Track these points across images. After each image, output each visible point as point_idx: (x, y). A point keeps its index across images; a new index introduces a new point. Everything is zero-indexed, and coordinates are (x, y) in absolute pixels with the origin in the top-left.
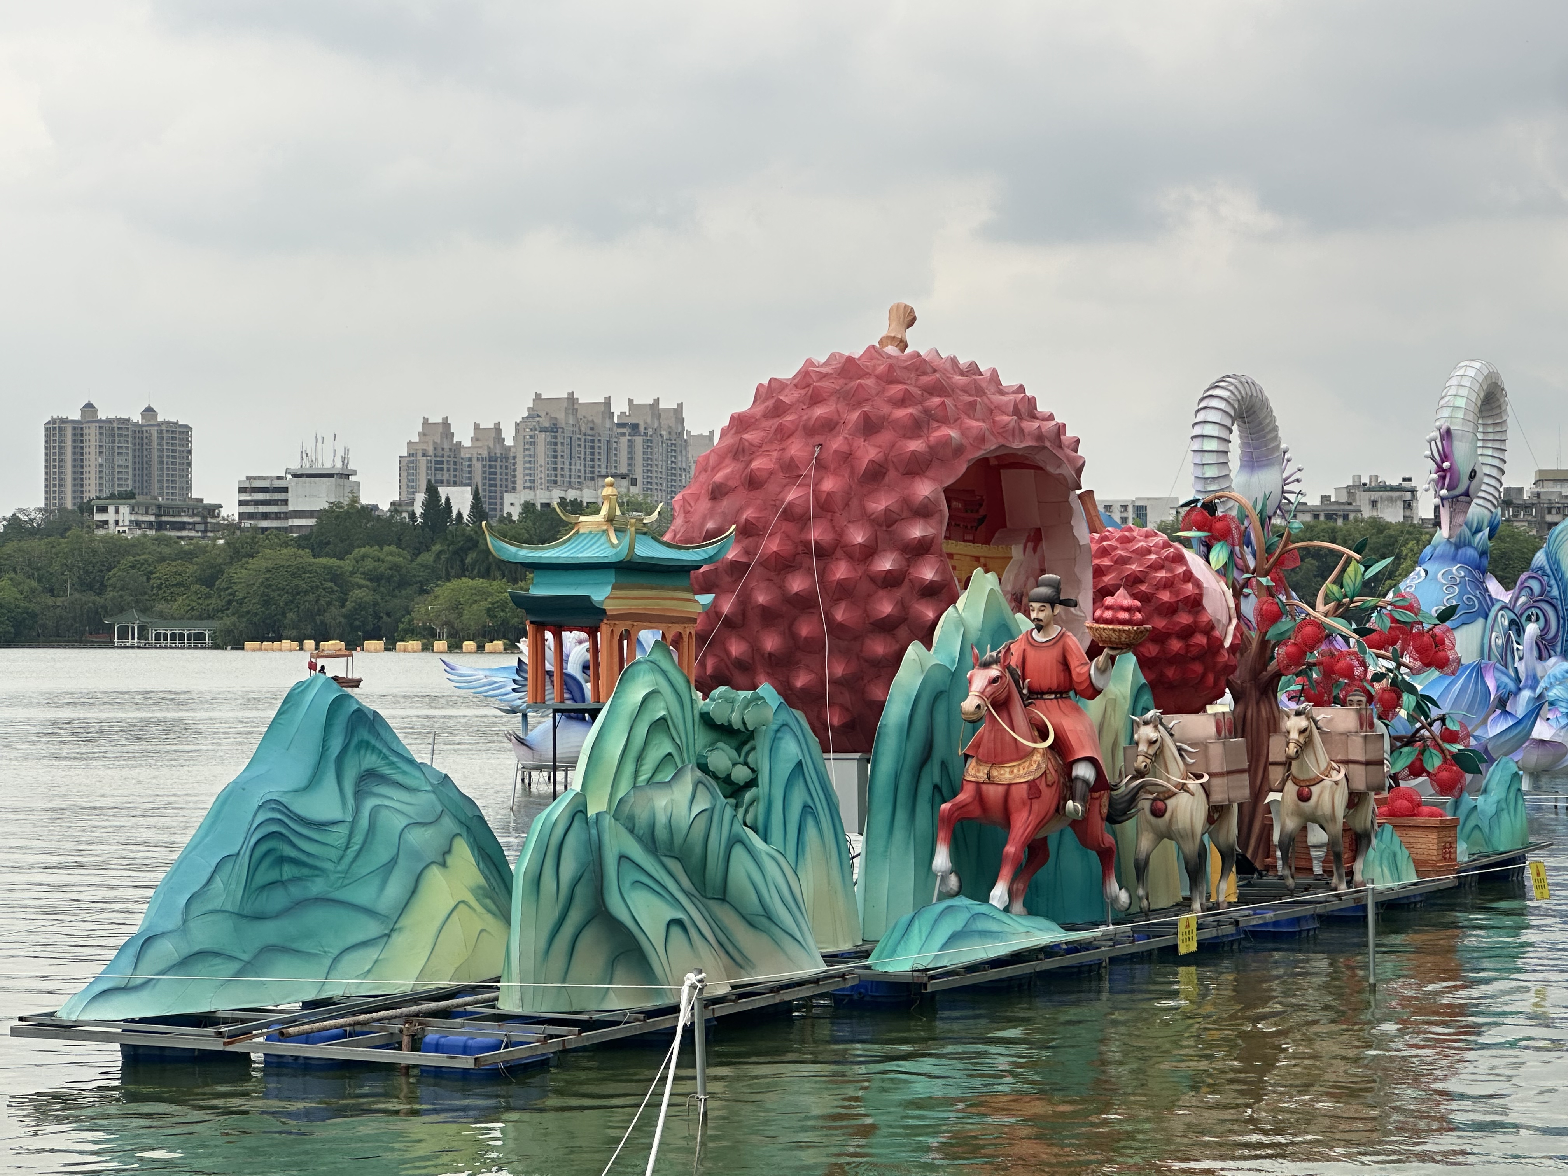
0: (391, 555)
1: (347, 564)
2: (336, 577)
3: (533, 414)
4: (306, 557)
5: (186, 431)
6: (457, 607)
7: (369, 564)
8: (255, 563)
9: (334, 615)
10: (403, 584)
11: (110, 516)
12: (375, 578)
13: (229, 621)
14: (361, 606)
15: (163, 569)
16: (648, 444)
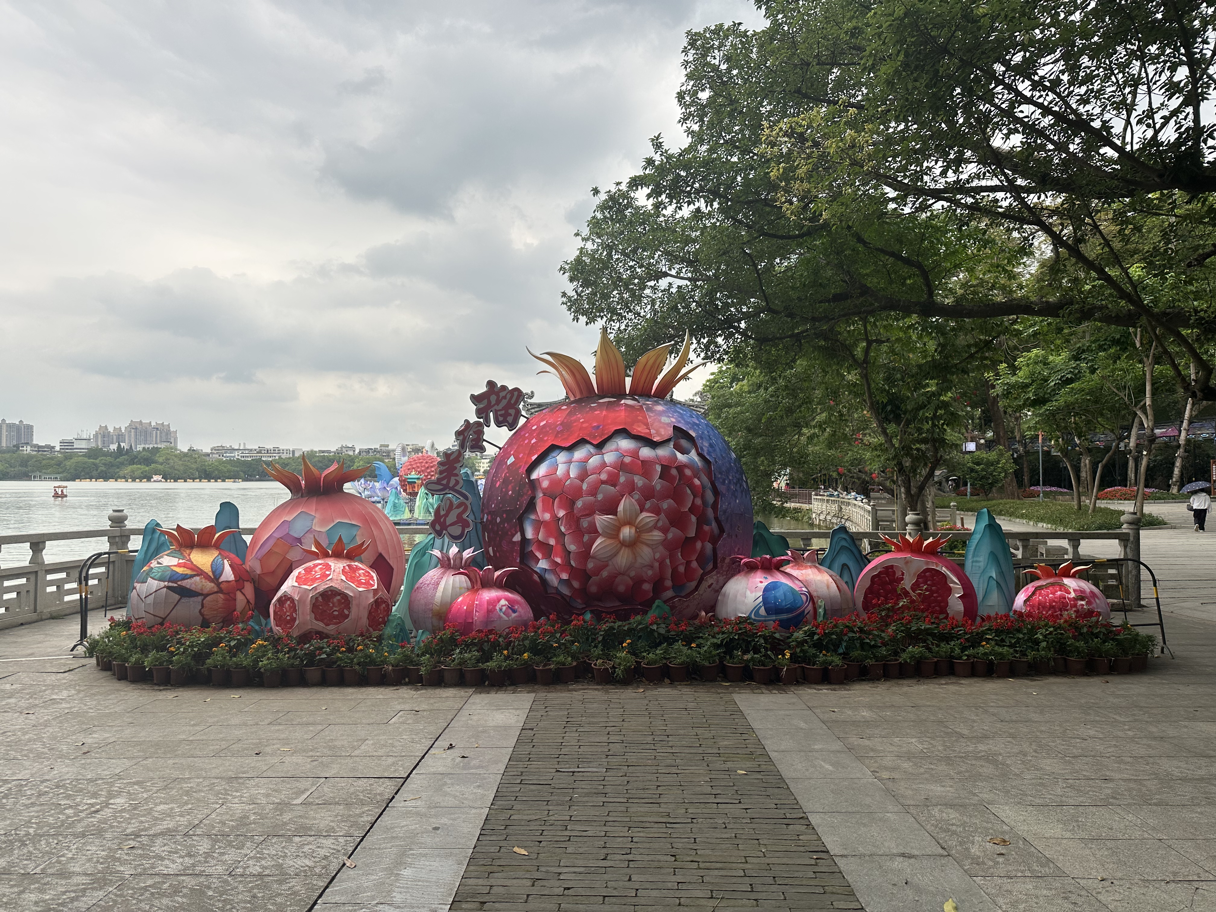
0: (109, 459)
1: (97, 461)
2: (95, 464)
3: (130, 425)
4: (86, 459)
5: (32, 426)
6: (133, 472)
7: (103, 461)
8: (72, 461)
9: (95, 473)
10: (112, 466)
11: (25, 448)
12: (105, 464)
13: (65, 474)
14: (102, 471)
15: (44, 462)
16: (161, 433)
